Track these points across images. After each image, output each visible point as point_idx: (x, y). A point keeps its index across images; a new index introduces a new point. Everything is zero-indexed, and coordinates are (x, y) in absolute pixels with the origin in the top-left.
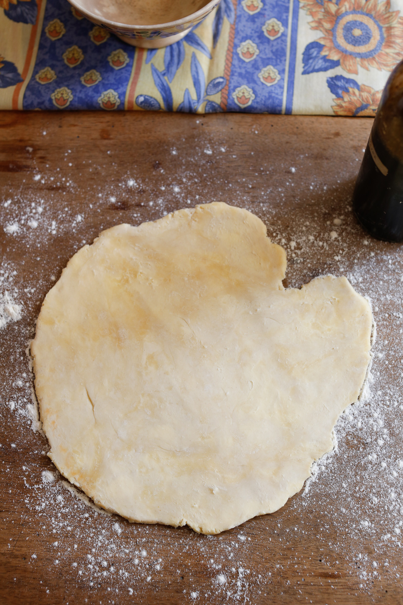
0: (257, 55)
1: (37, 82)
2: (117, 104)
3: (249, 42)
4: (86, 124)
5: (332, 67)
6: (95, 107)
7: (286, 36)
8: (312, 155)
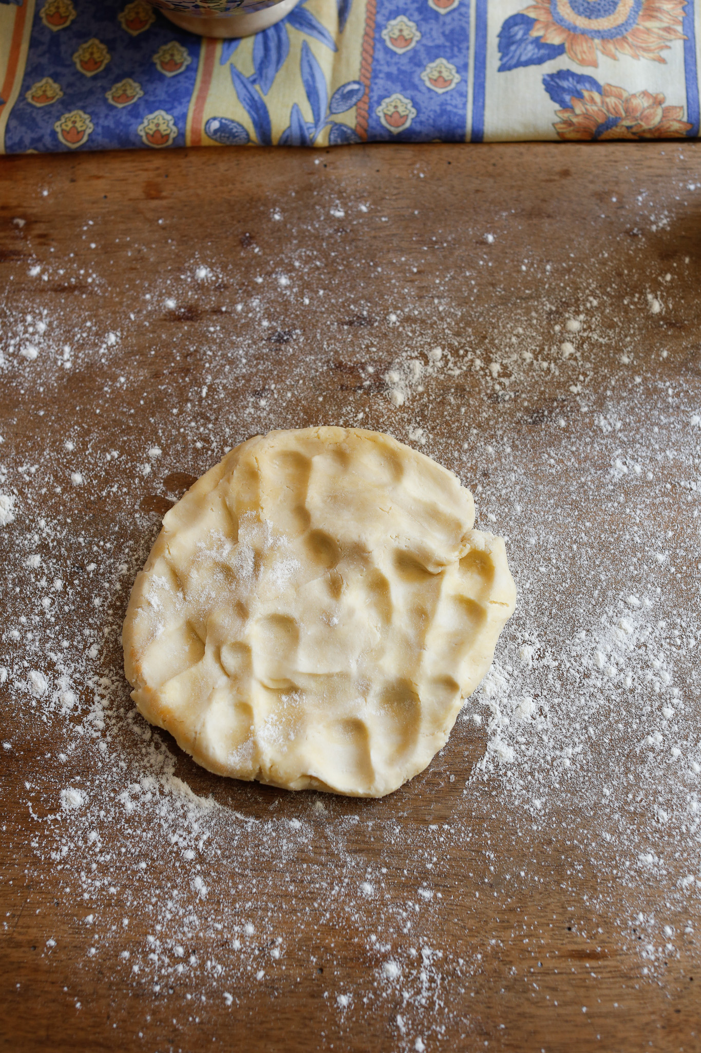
0: (418, 42)
1: (29, 104)
2: (173, 135)
3: (402, 18)
4: (119, 174)
5: (551, 57)
6: (134, 144)
7: (467, 6)
8: (523, 210)
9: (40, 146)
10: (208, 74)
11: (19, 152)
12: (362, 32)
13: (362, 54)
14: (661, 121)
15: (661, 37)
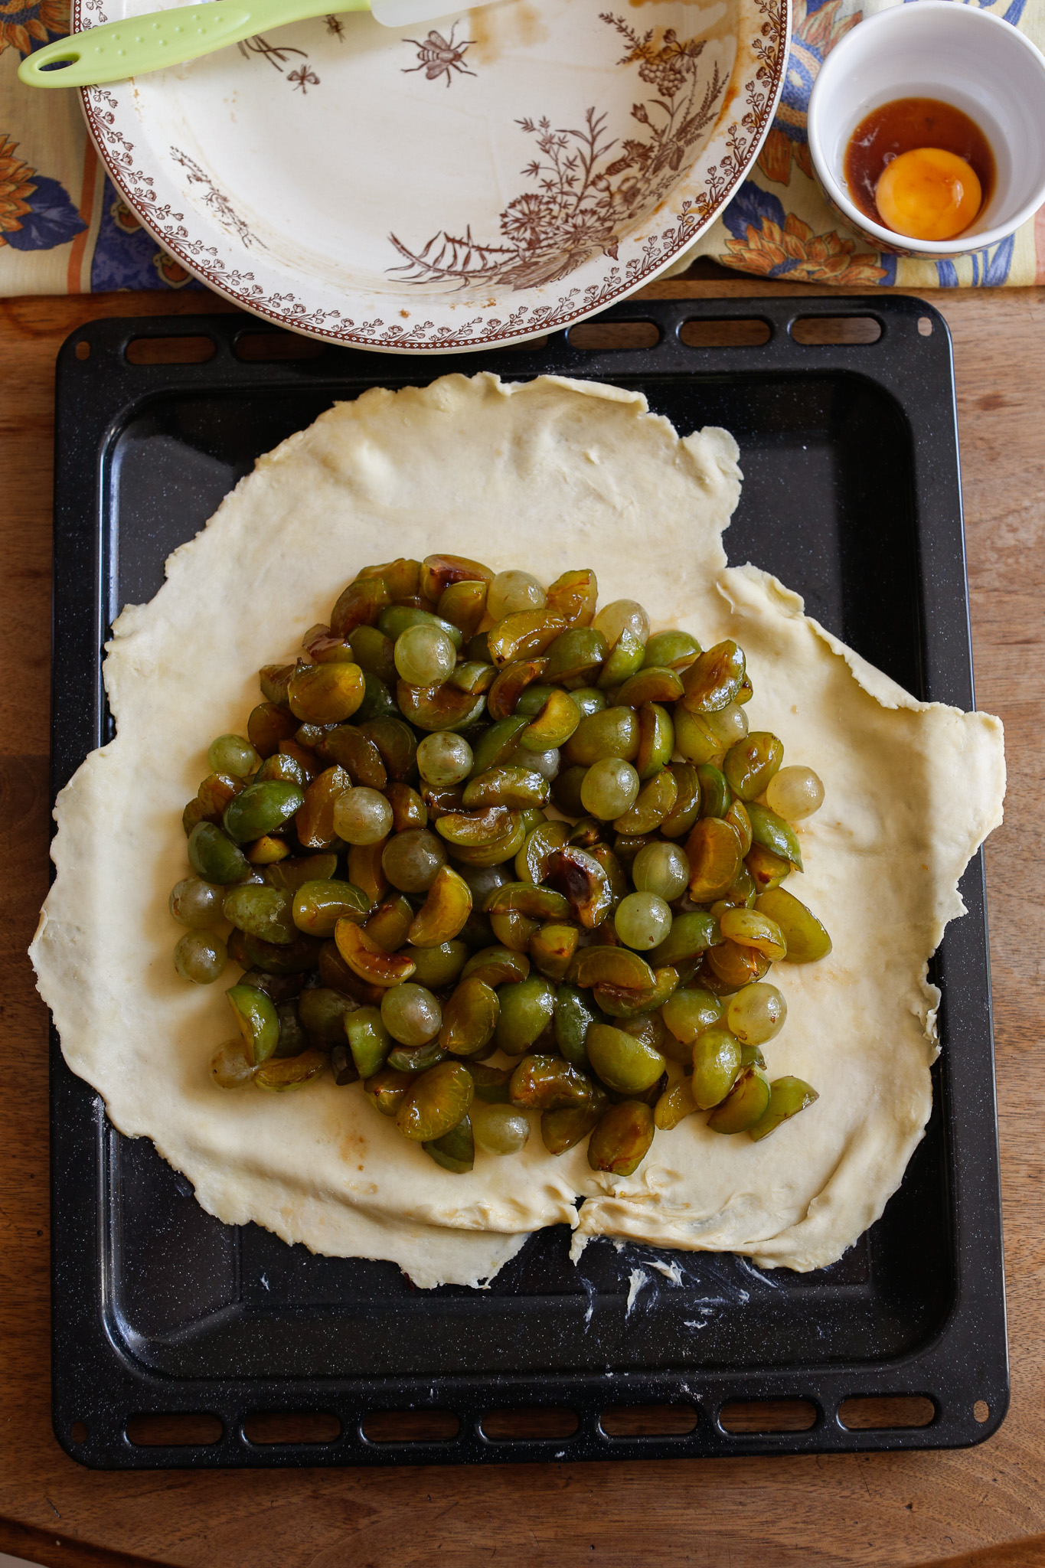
1: (118, 230)
9: (135, 284)
11: (108, 289)
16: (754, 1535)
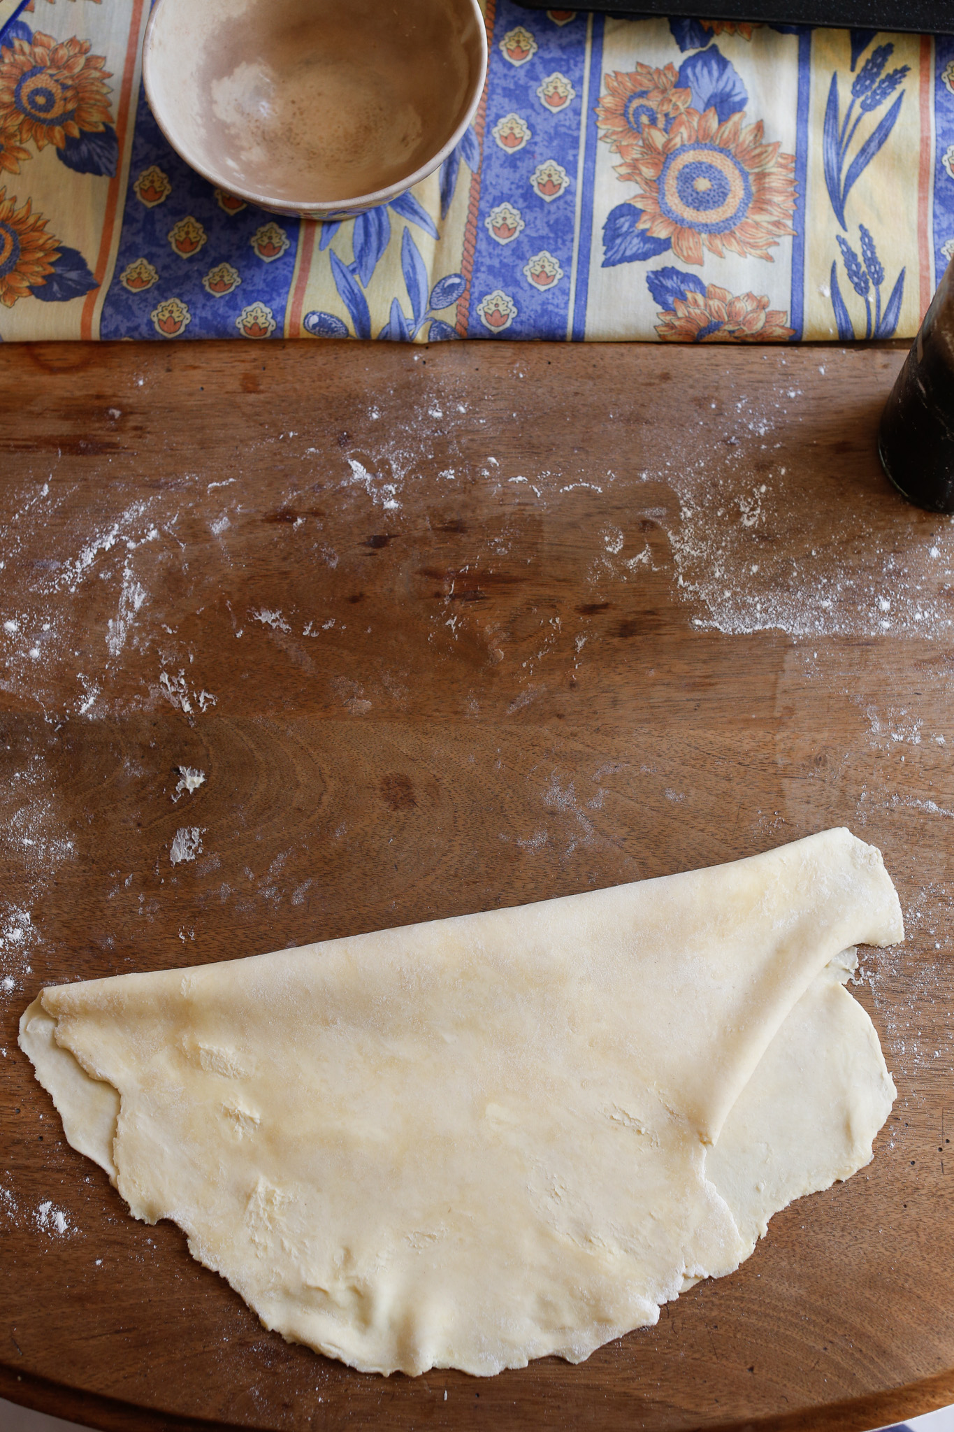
0: (521, 232)
1: (124, 289)
2: (271, 329)
3: (505, 205)
4: (215, 365)
5: (656, 252)
6: (231, 335)
7: (574, 194)
8: (621, 415)
9: (136, 335)
10: (307, 261)
11: (114, 339)
12: (465, 220)
13: (464, 245)
14: (764, 326)
15: (769, 233)
16: (617, 1390)
